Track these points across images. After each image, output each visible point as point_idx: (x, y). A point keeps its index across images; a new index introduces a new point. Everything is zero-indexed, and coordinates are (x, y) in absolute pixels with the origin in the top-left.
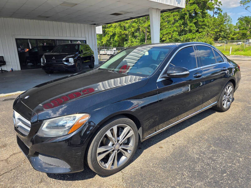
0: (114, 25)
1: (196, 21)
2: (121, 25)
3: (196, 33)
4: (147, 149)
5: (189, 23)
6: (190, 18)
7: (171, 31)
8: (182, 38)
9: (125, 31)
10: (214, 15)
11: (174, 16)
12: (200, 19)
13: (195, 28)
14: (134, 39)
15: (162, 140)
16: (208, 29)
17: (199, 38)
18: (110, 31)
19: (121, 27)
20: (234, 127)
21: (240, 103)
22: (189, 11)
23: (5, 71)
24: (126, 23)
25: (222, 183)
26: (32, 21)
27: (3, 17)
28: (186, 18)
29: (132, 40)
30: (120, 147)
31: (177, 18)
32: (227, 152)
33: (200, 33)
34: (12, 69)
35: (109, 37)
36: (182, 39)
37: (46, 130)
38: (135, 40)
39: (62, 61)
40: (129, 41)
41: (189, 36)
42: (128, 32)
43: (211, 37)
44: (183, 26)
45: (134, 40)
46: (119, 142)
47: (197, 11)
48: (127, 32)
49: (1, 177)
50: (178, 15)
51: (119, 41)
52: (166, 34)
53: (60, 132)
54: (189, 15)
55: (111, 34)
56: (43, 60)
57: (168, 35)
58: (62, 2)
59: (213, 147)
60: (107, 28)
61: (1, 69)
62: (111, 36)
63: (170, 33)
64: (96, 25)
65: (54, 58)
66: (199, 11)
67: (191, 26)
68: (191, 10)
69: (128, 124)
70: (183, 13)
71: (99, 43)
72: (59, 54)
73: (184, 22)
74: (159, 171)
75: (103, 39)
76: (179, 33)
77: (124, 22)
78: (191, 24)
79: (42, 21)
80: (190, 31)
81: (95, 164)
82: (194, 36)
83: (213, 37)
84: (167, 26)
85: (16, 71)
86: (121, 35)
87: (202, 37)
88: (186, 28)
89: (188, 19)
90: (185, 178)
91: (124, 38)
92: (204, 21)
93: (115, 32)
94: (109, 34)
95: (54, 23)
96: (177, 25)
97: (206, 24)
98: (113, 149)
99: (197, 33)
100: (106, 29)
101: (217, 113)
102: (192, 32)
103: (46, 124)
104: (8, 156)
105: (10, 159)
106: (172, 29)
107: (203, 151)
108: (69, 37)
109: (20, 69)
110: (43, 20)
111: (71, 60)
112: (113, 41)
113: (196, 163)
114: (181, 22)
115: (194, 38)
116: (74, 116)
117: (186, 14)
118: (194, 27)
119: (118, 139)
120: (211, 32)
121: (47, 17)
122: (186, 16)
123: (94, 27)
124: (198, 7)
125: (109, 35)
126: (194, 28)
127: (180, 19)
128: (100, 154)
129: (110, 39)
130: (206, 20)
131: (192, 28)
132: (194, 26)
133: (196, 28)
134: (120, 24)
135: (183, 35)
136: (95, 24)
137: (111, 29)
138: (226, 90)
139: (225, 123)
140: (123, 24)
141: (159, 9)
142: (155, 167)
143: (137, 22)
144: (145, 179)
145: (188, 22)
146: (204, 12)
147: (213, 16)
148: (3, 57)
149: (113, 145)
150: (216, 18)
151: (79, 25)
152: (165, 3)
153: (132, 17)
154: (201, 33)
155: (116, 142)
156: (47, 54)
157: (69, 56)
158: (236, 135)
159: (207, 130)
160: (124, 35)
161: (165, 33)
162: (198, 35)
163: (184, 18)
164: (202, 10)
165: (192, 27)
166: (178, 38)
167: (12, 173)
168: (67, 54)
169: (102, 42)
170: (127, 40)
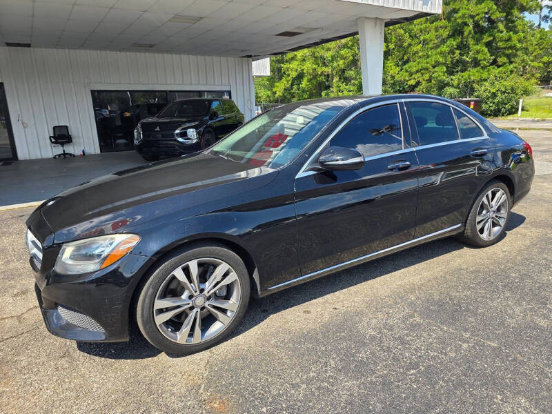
0: (299, 54)
1: (492, 38)
2: (317, 54)
3: (491, 68)
4: (278, 314)
5: (473, 45)
6: (475, 32)
7: (428, 65)
8: (455, 79)
9: (323, 68)
10: (542, 23)
11: (437, 29)
12: (501, 35)
13: (489, 55)
14: (344, 83)
15: (315, 298)
16: (525, 57)
17: (498, 79)
18: (293, 68)
19: (316, 58)
20: (489, 281)
21: (533, 229)
22: (472, 17)
23: (71, 155)
24: (327, 50)
25: (398, 387)
26: (123, 54)
27: (69, 49)
28: (466, 34)
29: (338, 87)
30: (207, 303)
31: (445, 33)
32: (442, 329)
33: (499, 66)
34: (83, 151)
35: (290, 82)
36: (455, 83)
37: (70, 262)
38: (346, 87)
39: (173, 135)
40: (335, 90)
41: (473, 74)
42: (330, 70)
43: (533, 75)
44: (458, 52)
45: (343, 86)
46: (205, 292)
47: (493, 17)
48: (328, 70)
49: (2, 343)
50: (446, 28)
51: (310, 90)
52: (417, 72)
53: (91, 267)
54: (474, 27)
55: (294, 74)
56: (138, 134)
57: (422, 74)
58: (173, 16)
59: (418, 319)
60: (287, 62)
61: (64, 151)
62: (294, 79)
63: (427, 69)
64: (252, 57)
65: (158, 129)
66: (498, 15)
67: (478, 52)
68: (478, 15)
69: (223, 259)
70: (459, 21)
71: (268, 96)
72: (168, 120)
73: (462, 42)
74: (283, 354)
75: (277, 87)
76: (447, 67)
77: (323, 48)
78: (478, 47)
79: (143, 54)
80: (476, 63)
81: (151, 329)
82: (485, 76)
83: (538, 75)
84: (420, 54)
85: (91, 155)
86: (315, 77)
87: (504, 76)
88: (464, 57)
89: (471, 36)
90: (326, 371)
91: (323, 83)
92: (509, 39)
93: (303, 70)
94: (289, 75)
95: (167, 56)
96: (443, 50)
97: (515, 46)
98: (191, 305)
99: (494, 68)
100: (282, 65)
101: (466, 250)
102: (479, 65)
103: (68, 251)
104: (24, 311)
105: (25, 316)
106: (432, 61)
107: (391, 324)
108: (195, 84)
109: (98, 151)
110: (146, 51)
111: (192, 133)
112: (298, 89)
113: (365, 344)
114: (453, 42)
115: (485, 80)
116: (112, 239)
117: (466, 24)
118: (485, 54)
119: (202, 287)
120: (532, 64)
121: (151, 46)
122: (466, 28)
123: (248, 62)
124: (495, 7)
125: (290, 78)
126: (485, 56)
127: (452, 36)
128: (161, 311)
129: (292, 85)
130: (515, 38)
131: (480, 57)
132: (486, 50)
133: (491, 56)
134: (314, 53)
135: (457, 72)
136: (250, 56)
137: (294, 65)
138: (484, 199)
139: (473, 272)
140: (319, 51)
141: (381, 20)
142: (277, 347)
143: (352, 46)
144: (249, 367)
145: (471, 42)
146: (509, 17)
147: (539, 25)
148: (67, 127)
149: (191, 297)
150: (547, 29)
151: (216, 59)
152: (391, 6)
153: (325, 37)
154: (501, 68)
155: (198, 292)
156: (145, 121)
157: (187, 125)
158: (483, 297)
159: (422, 285)
160: (323, 77)
161: (414, 69)
162: (495, 71)
163: (461, 33)
164: (505, 14)
165: (480, 54)
166: (447, 80)
167: (21, 339)
168: (184, 120)
169: (275, 93)
170: (328, 87)
